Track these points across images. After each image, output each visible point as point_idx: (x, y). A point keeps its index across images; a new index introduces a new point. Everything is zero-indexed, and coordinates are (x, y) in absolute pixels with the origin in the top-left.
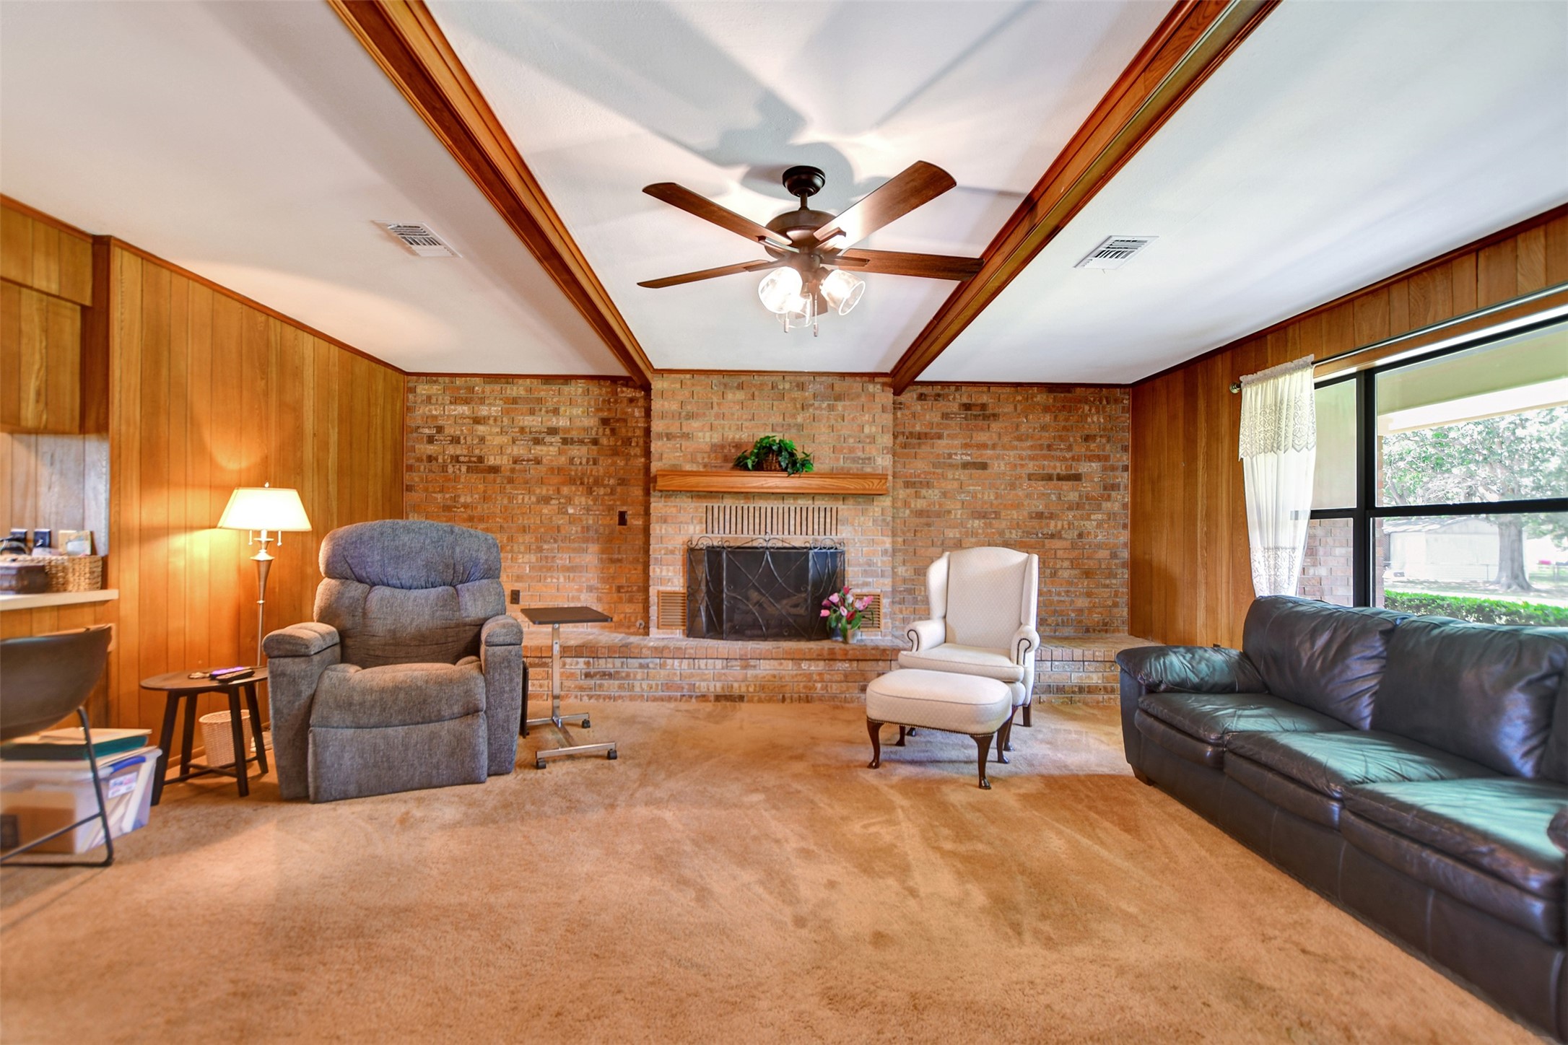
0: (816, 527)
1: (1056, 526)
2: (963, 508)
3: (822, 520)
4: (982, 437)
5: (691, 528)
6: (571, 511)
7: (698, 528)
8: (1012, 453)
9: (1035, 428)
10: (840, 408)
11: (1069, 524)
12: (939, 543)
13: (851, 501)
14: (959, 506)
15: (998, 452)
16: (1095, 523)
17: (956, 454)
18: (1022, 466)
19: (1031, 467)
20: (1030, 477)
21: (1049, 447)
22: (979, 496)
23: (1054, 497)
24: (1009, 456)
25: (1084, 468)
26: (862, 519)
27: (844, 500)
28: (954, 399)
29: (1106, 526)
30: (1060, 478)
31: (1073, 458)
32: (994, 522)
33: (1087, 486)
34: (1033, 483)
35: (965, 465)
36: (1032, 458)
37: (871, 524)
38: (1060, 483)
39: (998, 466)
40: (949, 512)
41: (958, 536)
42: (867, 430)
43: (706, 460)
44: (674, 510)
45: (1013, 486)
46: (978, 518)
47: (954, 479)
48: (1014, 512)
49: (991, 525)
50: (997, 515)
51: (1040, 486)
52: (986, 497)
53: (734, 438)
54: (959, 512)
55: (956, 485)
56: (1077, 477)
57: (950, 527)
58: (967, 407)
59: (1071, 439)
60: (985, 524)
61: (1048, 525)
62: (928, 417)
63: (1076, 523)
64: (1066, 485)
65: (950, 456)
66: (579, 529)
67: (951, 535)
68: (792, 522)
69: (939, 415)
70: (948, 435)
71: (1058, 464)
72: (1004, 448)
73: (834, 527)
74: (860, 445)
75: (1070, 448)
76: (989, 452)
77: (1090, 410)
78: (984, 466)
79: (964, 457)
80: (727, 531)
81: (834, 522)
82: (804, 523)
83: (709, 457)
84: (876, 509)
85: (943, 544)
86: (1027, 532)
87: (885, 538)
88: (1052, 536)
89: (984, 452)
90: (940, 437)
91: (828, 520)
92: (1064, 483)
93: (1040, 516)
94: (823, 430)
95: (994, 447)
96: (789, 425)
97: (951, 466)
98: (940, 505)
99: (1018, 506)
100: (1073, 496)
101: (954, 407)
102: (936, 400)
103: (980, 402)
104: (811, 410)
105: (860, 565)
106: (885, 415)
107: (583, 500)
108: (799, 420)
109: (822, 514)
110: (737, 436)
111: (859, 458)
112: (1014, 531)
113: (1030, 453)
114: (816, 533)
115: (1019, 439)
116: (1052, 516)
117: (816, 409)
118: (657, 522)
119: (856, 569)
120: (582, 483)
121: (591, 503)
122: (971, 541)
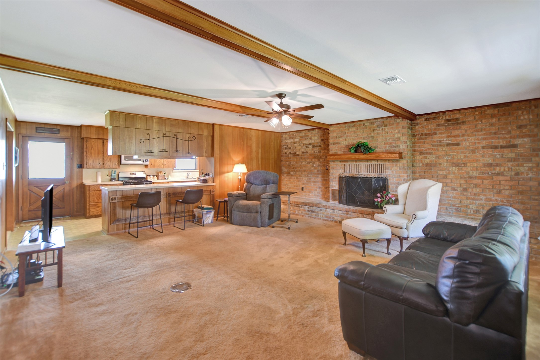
0: (378, 170)
1: (500, 170)
2: (447, 162)
3: (380, 168)
4: (457, 132)
5: (340, 171)
6: (315, 166)
7: (342, 171)
8: (473, 138)
9: (486, 126)
10: (386, 129)
11: (509, 169)
12: (436, 176)
13: (391, 162)
14: (445, 161)
15: (465, 138)
16: (526, 168)
17: (443, 140)
18: (479, 143)
19: (484, 143)
20: (484, 148)
21: (495, 133)
22: (455, 157)
23: (498, 156)
24: (471, 139)
25: (518, 141)
26: (395, 168)
27: (388, 161)
28: (442, 118)
29: (535, 169)
30: (502, 147)
31: (511, 137)
32: (463, 168)
33: (520, 150)
34: (486, 150)
35: (448, 145)
36: (484, 139)
37: (398, 169)
38: (502, 149)
39: (465, 144)
40: (440, 164)
41: (445, 174)
42: (396, 136)
43: (344, 150)
44: (335, 165)
45: (473, 152)
46: (455, 166)
47: (442, 150)
48: (475, 164)
49: (462, 169)
50: (465, 165)
51: (490, 151)
52: (459, 157)
53: (352, 143)
54: (445, 164)
55: (443, 153)
56: (515, 146)
57: (441, 170)
58: (448, 121)
59: (510, 128)
60: (458, 169)
61: (495, 169)
62: (430, 127)
63: (513, 168)
64: (506, 150)
65: (440, 141)
66: (317, 171)
67: (441, 173)
68: (370, 169)
69: (435, 125)
70: (440, 133)
71: (501, 141)
72: (468, 136)
73: (385, 170)
74: (394, 141)
75: (509, 132)
76: (460, 138)
77: (522, 113)
78: (458, 144)
79: (447, 141)
80: (350, 172)
81: (385, 169)
82: (374, 169)
83: (345, 149)
84: (400, 164)
85: (437, 177)
86: (482, 172)
87: (404, 175)
88: (498, 174)
89: (458, 138)
90: (435, 134)
91: (383, 168)
92: (505, 149)
93: (490, 165)
94: (381, 137)
95: (463, 136)
96: (369, 137)
97: (441, 145)
98: (436, 161)
99: (477, 161)
100: (511, 155)
101: (443, 121)
102: (433, 120)
103: (455, 117)
104: (376, 131)
105: (394, 184)
106: (404, 130)
107: (317, 162)
108: (372, 135)
109: (380, 166)
110: (353, 142)
111: (394, 146)
112: (475, 172)
113: (483, 137)
114: (378, 173)
115: (477, 131)
116: (497, 165)
117: (378, 130)
118: (331, 169)
119: (393, 185)
120: (317, 158)
121: (319, 163)
122: (451, 176)
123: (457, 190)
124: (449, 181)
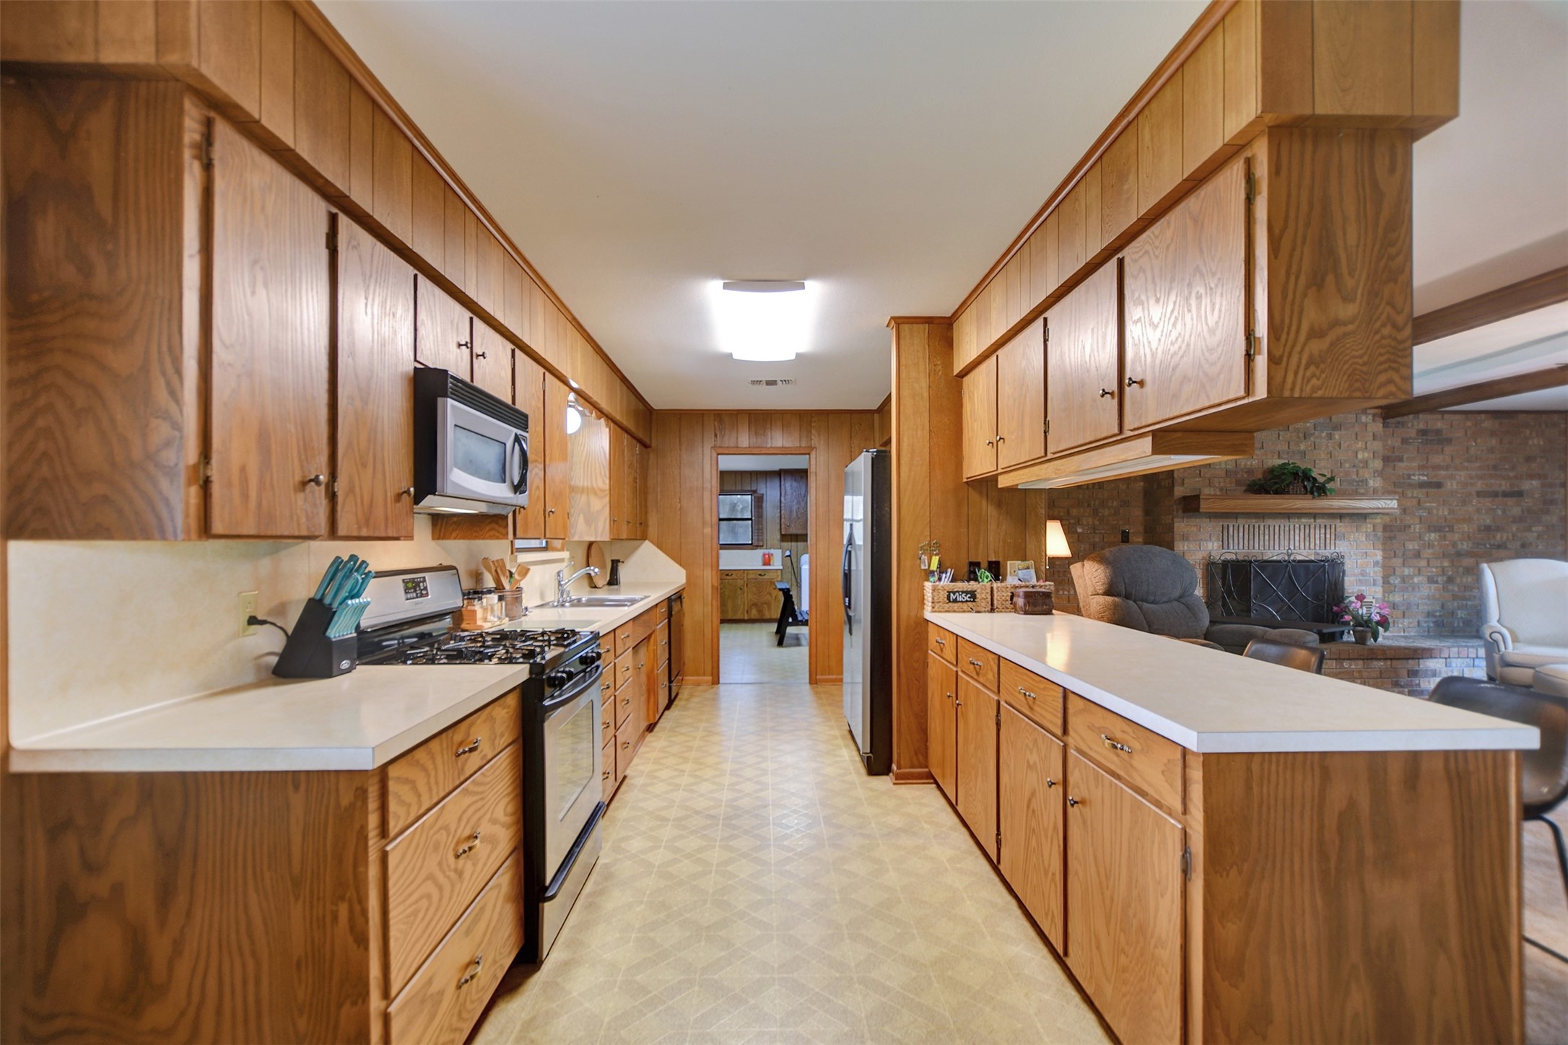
0: (1318, 542)
1: (1502, 537)
2: (1421, 522)
3: (1323, 536)
4: (1437, 459)
5: (1210, 545)
6: (1079, 530)
7: (1216, 544)
8: (1462, 473)
9: (1482, 451)
10: (1337, 437)
11: (1513, 535)
12: (1400, 555)
13: (1347, 520)
14: (1417, 521)
15: (1450, 472)
16: (1535, 535)
17: (1414, 475)
18: (1472, 484)
19: (1479, 485)
20: (1479, 494)
21: (1495, 467)
22: (1435, 512)
23: (1499, 512)
24: (1460, 476)
25: (1527, 485)
26: (1357, 534)
27: (1340, 519)
28: (1413, 425)
29: (1546, 537)
30: (1505, 495)
31: (1516, 477)
32: (1448, 534)
33: (1528, 502)
34: (1481, 500)
35: (1422, 485)
36: (1480, 477)
37: (1364, 539)
38: (1505, 499)
39: (1451, 485)
40: (1410, 527)
41: (1417, 548)
42: (1360, 456)
43: (1222, 484)
44: (1194, 529)
45: (1464, 503)
46: (1433, 532)
47: (1413, 497)
48: (1465, 526)
49: (1444, 538)
50: (1452, 530)
51: (1487, 502)
52: (1440, 513)
53: (1246, 465)
54: (1418, 526)
55: (1415, 502)
56: (1519, 494)
57: (1410, 540)
58: (1423, 432)
59: (1515, 460)
60: (1440, 536)
61: (1494, 537)
62: (1390, 442)
63: (1519, 535)
64: (1510, 501)
65: (1409, 476)
66: (1087, 546)
67: (1411, 547)
68: (1297, 538)
69: (1399, 440)
70: (1407, 458)
71: (1503, 483)
72: (1456, 469)
73: (1333, 542)
74: (1355, 470)
75: (1513, 468)
76: (1443, 473)
77: (1531, 434)
78: (1439, 485)
79: (1422, 478)
80: (1241, 547)
81: (1333, 537)
82: (1307, 539)
83: (1225, 482)
84: (1369, 526)
85: (1403, 555)
86: (1478, 544)
87: (1377, 551)
88: (1499, 547)
89: (1439, 472)
90: (1401, 460)
91: (1328, 536)
92: (1509, 499)
93: (1488, 528)
94: (1323, 456)
95: (1447, 468)
96: (1294, 452)
97: (1411, 486)
98: (1401, 520)
99: (1469, 520)
100: (1516, 511)
101: (1413, 433)
102: (1396, 427)
103: (1435, 428)
104: (1312, 439)
105: (1355, 575)
106: (1376, 443)
107: (1090, 520)
108: (1302, 447)
109: (1323, 531)
110: (1249, 463)
111: (1354, 480)
112: (1465, 543)
113: (1479, 473)
114: (1317, 548)
115: (1469, 461)
116: (1498, 529)
117: (1316, 438)
118: (1180, 540)
119: (1352, 579)
120: (1089, 505)
121: (1097, 522)
122: (1427, 553)
123: (1437, 582)
124: (1423, 563)
